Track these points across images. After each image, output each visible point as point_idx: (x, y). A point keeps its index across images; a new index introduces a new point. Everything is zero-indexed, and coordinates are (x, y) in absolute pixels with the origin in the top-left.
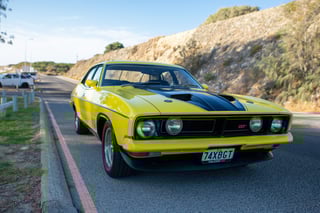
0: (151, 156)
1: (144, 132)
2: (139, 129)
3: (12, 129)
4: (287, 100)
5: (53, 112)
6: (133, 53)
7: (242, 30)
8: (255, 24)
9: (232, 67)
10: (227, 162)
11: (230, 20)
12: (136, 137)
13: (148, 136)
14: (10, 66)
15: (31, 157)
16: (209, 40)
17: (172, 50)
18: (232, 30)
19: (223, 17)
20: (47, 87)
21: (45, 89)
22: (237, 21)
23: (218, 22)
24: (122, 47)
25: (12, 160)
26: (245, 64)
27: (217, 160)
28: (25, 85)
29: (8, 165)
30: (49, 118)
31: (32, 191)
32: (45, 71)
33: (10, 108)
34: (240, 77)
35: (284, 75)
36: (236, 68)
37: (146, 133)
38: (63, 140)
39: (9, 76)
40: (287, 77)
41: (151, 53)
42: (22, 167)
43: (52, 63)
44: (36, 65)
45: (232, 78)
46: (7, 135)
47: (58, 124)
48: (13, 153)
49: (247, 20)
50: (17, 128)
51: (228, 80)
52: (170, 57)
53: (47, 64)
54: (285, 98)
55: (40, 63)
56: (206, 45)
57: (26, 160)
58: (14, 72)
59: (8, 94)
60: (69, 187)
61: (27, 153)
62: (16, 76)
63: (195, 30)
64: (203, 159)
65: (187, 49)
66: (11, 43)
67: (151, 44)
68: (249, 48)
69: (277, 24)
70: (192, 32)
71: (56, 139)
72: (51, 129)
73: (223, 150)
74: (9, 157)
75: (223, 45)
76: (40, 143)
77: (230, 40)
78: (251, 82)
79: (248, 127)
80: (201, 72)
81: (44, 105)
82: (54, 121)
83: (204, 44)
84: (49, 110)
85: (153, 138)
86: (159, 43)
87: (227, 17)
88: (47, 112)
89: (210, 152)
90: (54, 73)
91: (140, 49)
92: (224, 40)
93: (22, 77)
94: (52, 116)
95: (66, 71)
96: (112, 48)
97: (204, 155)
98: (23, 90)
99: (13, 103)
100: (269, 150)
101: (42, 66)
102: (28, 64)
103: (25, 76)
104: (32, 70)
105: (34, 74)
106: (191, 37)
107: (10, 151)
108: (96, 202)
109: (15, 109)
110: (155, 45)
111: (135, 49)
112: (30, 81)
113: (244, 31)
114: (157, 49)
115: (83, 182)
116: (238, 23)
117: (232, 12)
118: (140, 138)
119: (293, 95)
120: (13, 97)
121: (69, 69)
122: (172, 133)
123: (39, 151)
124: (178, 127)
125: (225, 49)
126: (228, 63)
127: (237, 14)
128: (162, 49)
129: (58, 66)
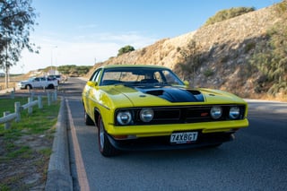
0: (129, 138)
1: (123, 120)
2: (119, 118)
3: (36, 122)
4: (278, 91)
5: (71, 109)
6: (142, 54)
7: (237, 30)
8: (249, 24)
9: (229, 63)
10: (192, 143)
11: (227, 21)
12: (116, 123)
13: (125, 123)
14: (39, 70)
15: (46, 143)
16: (208, 40)
17: (175, 50)
18: (228, 30)
19: (221, 19)
20: (69, 87)
21: (68, 89)
22: (233, 22)
23: (216, 24)
24: (133, 49)
25: (32, 144)
26: (240, 60)
27: (183, 141)
28: (51, 87)
29: (28, 148)
30: (67, 113)
31: (43, 165)
32: (68, 73)
33: (36, 106)
34: (236, 73)
35: (275, 69)
36: (232, 65)
37: (124, 121)
38: (74, 130)
39: (37, 79)
40: (277, 71)
41: (158, 54)
42: (38, 150)
43: (75, 66)
44: (61, 69)
45: (229, 74)
46: (31, 126)
47: (73, 117)
48: (33, 140)
49: (241, 21)
50: (40, 122)
51: (225, 75)
52: (174, 57)
53: (70, 67)
54: (276, 90)
55: (64, 67)
56: (206, 45)
57: (42, 144)
58: (42, 76)
59: (37, 94)
60: (70, 163)
61: (43, 140)
62: (43, 79)
63: (196, 31)
64: (171, 141)
65: (188, 49)
66: (37, 52)
67: (158, 46)
68: (244, 46)
69: (270, 23)
70: (193, 33)
71: (68, 129)
72: (66, 122)
73: (188, 133)
74: (30, 143)
75: (221, 44)
76: (54, 132)
77: (227, 39)
78: (246, 77)
79: (209, 115)
80: (202, 69)
81: (65, 102)
82: (70, 115)
83: (204, 44)
84: (68, 107)
85: (130, 124)
86: (164, 45)
87: (224, 18)
88: (66, 108)
89: (176, 135)
90: (76, 75)
91: (148, 51)
92: (221, 40)
93: (49, 79)
94: (69, 111)
95: (86, 73)
96: (124, 51)
97: (172, 138)
98: (48, 91)
99: (38, 101)
100: (231, 133)
101: (66, 69)
102: (54, 68)
103: (52, 78)
104: (57, 73)
105: (58, 76)
106: (192, 38)
107: (31, 138)
108: (88, 173)
109: (40, 107)
110: (161, 47)
111: (144, 51)
112: (55, 83)
113: (239, 30)
114: (163, 51)
115: (81, 159)
116: (234, 23)
117: (229, 13)
118: (120, 125)
119: (283, 87)
120: (39, 97)
121: (88, 71)
122: (145, 121)
123: (52, 138)
124: (150, 115)
125: (222, 47)
126: (225, 60)
127: (234, 15)
128: (167, 50)
129: (79, 68)
